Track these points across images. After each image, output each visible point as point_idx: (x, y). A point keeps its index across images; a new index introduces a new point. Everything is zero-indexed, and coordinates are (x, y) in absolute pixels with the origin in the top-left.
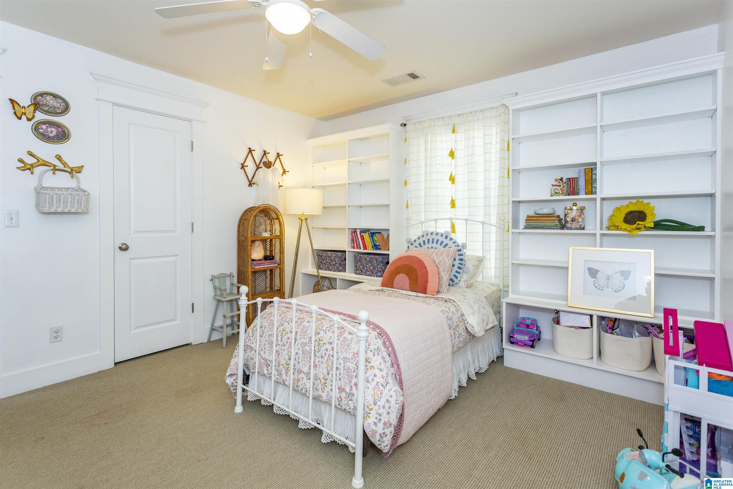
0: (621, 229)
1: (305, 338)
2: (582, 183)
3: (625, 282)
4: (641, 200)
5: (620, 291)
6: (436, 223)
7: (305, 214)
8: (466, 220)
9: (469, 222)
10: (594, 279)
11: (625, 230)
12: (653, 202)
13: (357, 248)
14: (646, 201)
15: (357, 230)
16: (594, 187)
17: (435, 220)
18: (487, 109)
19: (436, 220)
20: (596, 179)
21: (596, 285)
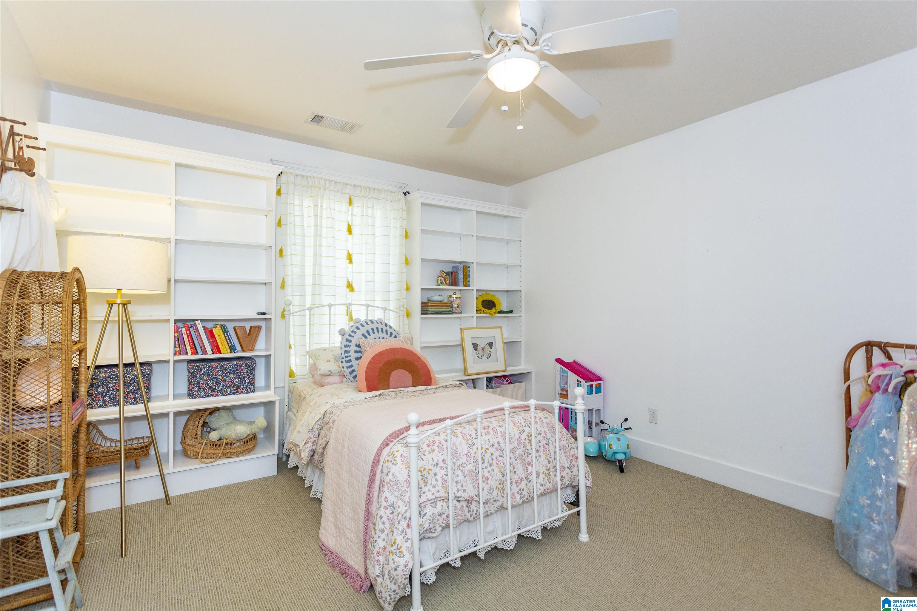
0: (486, 313)
1: (512, 443)
2: (461, 276)
3: (491, 350)
4: (488, 293)
5: (490, 357)
6: (330, 310)
7: (123, 292)
8: (368, 306)
9: (370, 308)
10: (476, 351)
11: (488, 313)
12: (497, 295)
13: (193, 353)
14: (492, 293)
15: (197, 322)
16: (468, 281)
17: (328, 306)
18: (385, 190)
19: (330, 306)
20: (469, 275)
21: (478, 356)
